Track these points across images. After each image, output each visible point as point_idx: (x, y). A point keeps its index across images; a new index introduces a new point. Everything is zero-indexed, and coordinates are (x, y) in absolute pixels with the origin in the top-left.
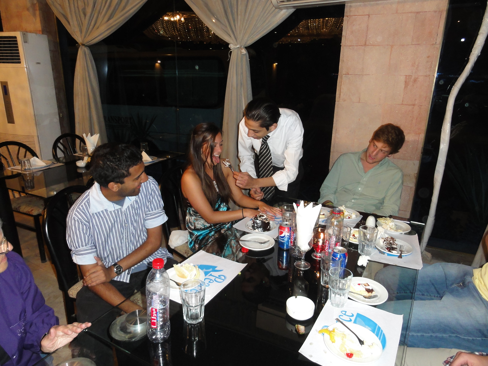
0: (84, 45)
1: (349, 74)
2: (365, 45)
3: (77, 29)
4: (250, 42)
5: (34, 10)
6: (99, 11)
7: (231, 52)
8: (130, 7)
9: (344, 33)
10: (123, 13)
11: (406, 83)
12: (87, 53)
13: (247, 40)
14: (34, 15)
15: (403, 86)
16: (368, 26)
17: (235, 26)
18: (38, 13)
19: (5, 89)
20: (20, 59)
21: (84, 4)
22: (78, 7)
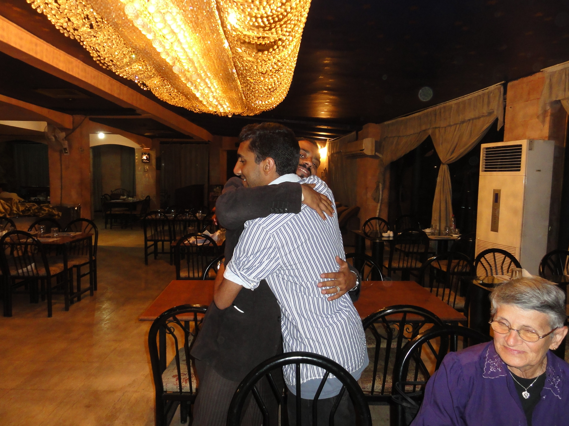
5: (544, 117)
19: (497, 197)
20: (520, 167)
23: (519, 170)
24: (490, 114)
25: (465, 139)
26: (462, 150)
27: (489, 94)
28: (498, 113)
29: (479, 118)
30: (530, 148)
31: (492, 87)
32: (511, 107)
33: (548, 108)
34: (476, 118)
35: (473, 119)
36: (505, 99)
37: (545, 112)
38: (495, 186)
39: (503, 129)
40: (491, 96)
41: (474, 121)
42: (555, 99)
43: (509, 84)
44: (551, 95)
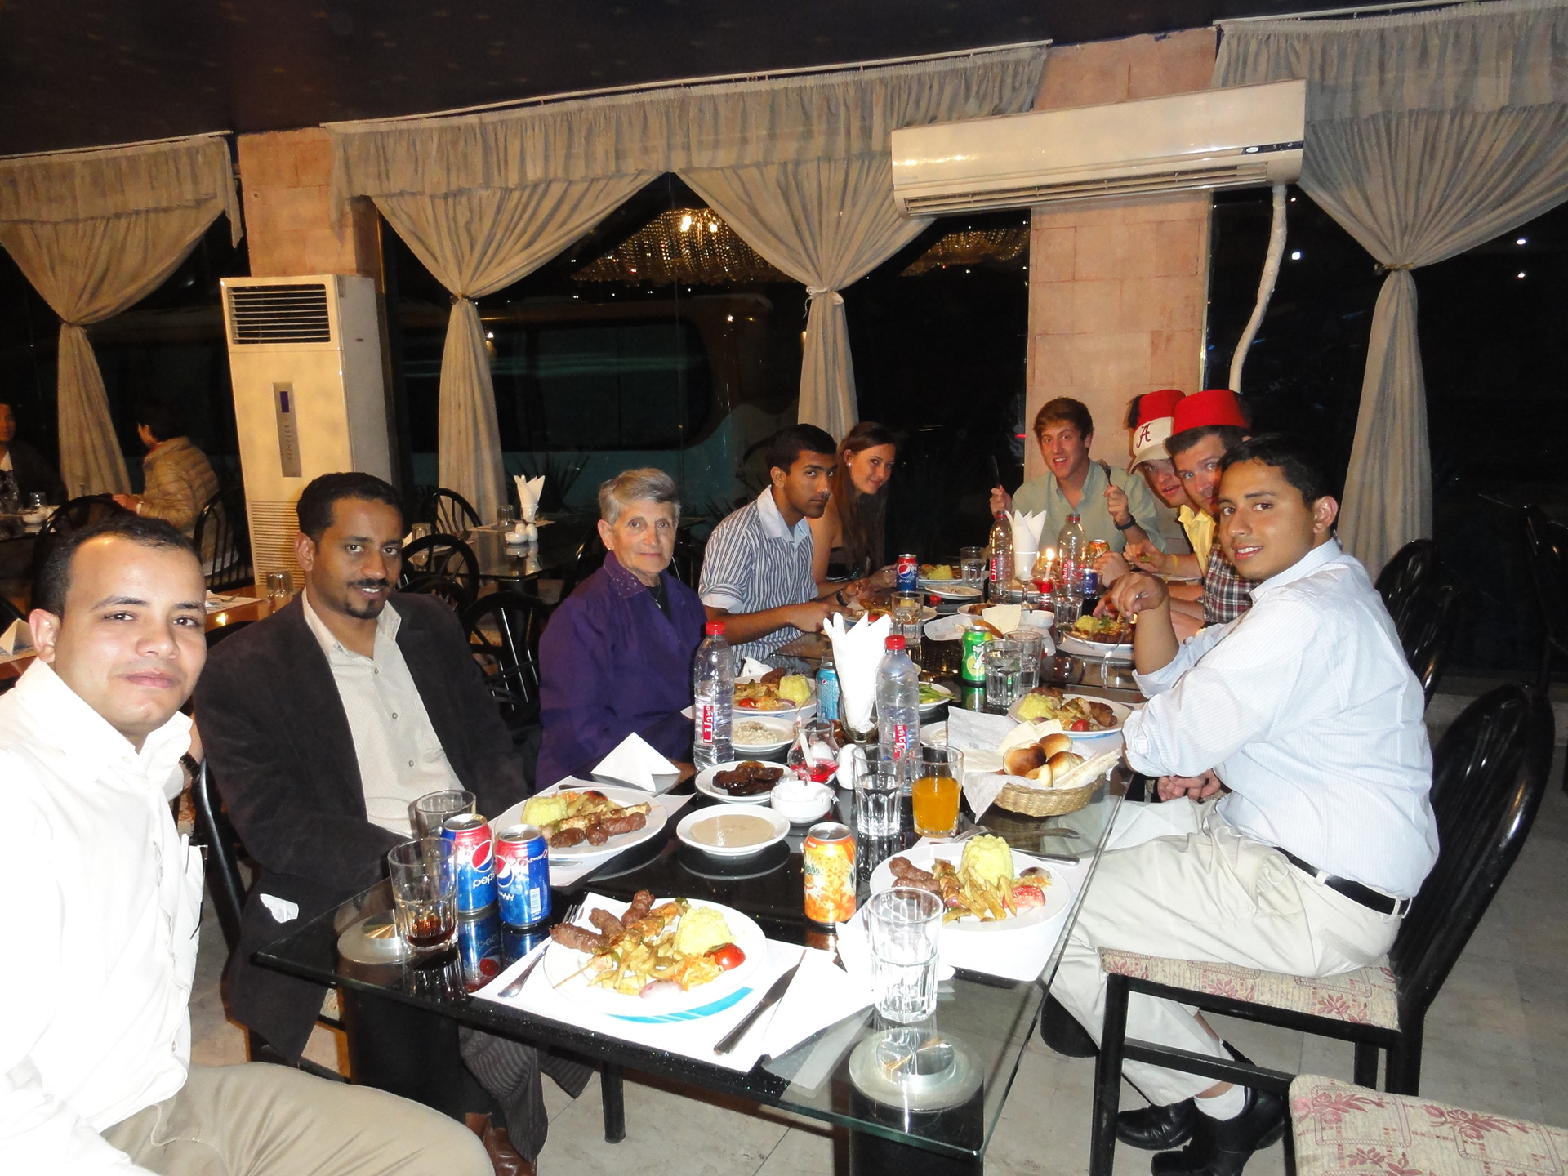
0: (467, 297)
1: (1047, 334)
2: (1073, 279)
3: (452, 265)
4: (849, 281)
6: (507, 229)
7: (810, 301)
8: (580, 220)
9: (1032, 260)
11: (1154, 347)
12: (471, 312)
13: (845, 277)
14: (341, 238)
15: (1149, 351)
16: (1075, 248)
17: (815, 248)
18: (350, 232)
19: (284, 401)
20: (328, 333)
21: (471, 211)
22: (455, 219)
23: (327, 340)
24: (199, 203)
25: (131, 261)
26: (131, 290)
27: (192, 153)
28: (223, 202)
29: (166, 210)
30: (339, 294)
31: (201, 138)
32: (256, 195)
33: (348, 208)
34: (156, 210)
35: (148, 211)
36: (236, 172)
37: (342, 214)
38: (274, 376)
39: (244, 242)
40: (200, 159)
41: (152, 216)
42: (359, 192)
43: (242, 140)
44: (350, 182)
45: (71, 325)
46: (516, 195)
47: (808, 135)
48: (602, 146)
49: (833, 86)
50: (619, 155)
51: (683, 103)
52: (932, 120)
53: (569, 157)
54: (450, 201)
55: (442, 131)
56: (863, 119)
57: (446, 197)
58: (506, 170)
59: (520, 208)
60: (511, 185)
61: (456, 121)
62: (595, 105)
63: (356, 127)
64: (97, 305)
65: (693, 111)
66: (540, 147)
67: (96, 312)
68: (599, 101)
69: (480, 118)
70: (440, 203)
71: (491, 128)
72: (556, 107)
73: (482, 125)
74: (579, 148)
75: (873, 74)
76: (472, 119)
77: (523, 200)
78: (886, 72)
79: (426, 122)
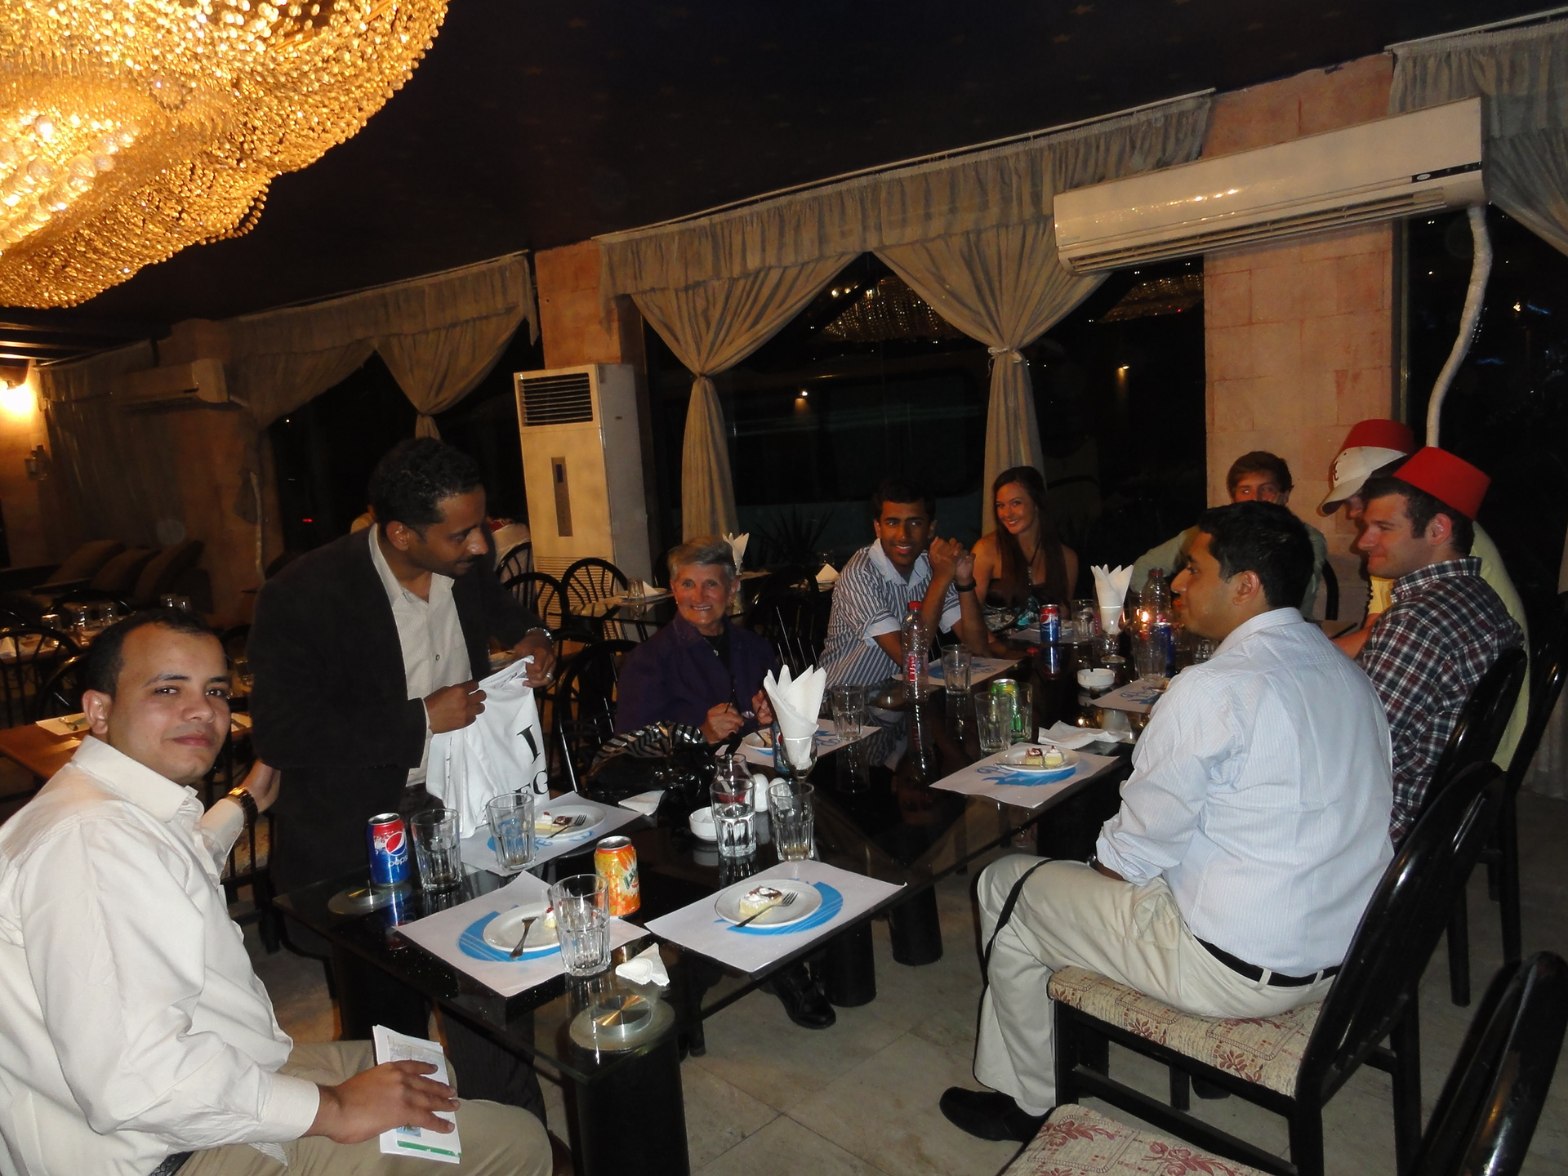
0: (702, 376)
1: (1225, 380)
2: (1250, 323)
3: (692, 348)
4: (1028, 339)
5: (609, 322)
6: (735, 313)
7: (993, 361)
8: (794, 301)
9: (1207, 306)
10: (780, 311)
11: (1340, 386)
12: (708, 389)
13: (1023, 337)
14: (609, 330)
15: (1334, 391)
16: (1250, 291)
17: (997, 310)
18: (615, 325)
19: (559, 472)
20: (591, 413)
21: (708, 301)
22: (695, 308)
23: (591, 419)
24: (510, 310)
25: (463, 360)
26: (462, 385)
27: (502, 270)
28: (524, 308)
29: (487, 318)
30: (602, 380)
31: (507, 258)
32: (548, 301)
33: (613, 305)
34: (481, 318)
35: (474, 320)
36: (534, 283)
37: (609, 312)
38: (553, 451)
39: (539, 340)
40: (508, 274)
41: (478, 322)
42: (621, 292)
43: (538, 256)
44: (614, 284)
45: (423, 415)
46: (742, 282)
47: (984, 206)
48: (809, 235)
49: (1006, 158)
50: (822, 240)
51: (875, 188)
52: (1100, 179)
53: (781, 247)
54: (691, 292)
55: (682, 233)
56: (1034, 185)
57: (687, 289)
58: (731, 263)
59: (745, 294)
60: (735, 276)
61: (692, 224)
62: (800, 198)
63: (617, 237)
64: (441, 398)
65: (883, 195)
66: (758, 239)
67: (441, 403)
68: (805, 195)
69: (711, 220)
70: (682, 296)
71: (719, 227)
72: (770, 204)
73: (712, 225)
74: (789, 238)
75: (1043, 142)
76: (704, 221)
77: (748, 288)
78: (1054, 139)
79: (669, 228)
